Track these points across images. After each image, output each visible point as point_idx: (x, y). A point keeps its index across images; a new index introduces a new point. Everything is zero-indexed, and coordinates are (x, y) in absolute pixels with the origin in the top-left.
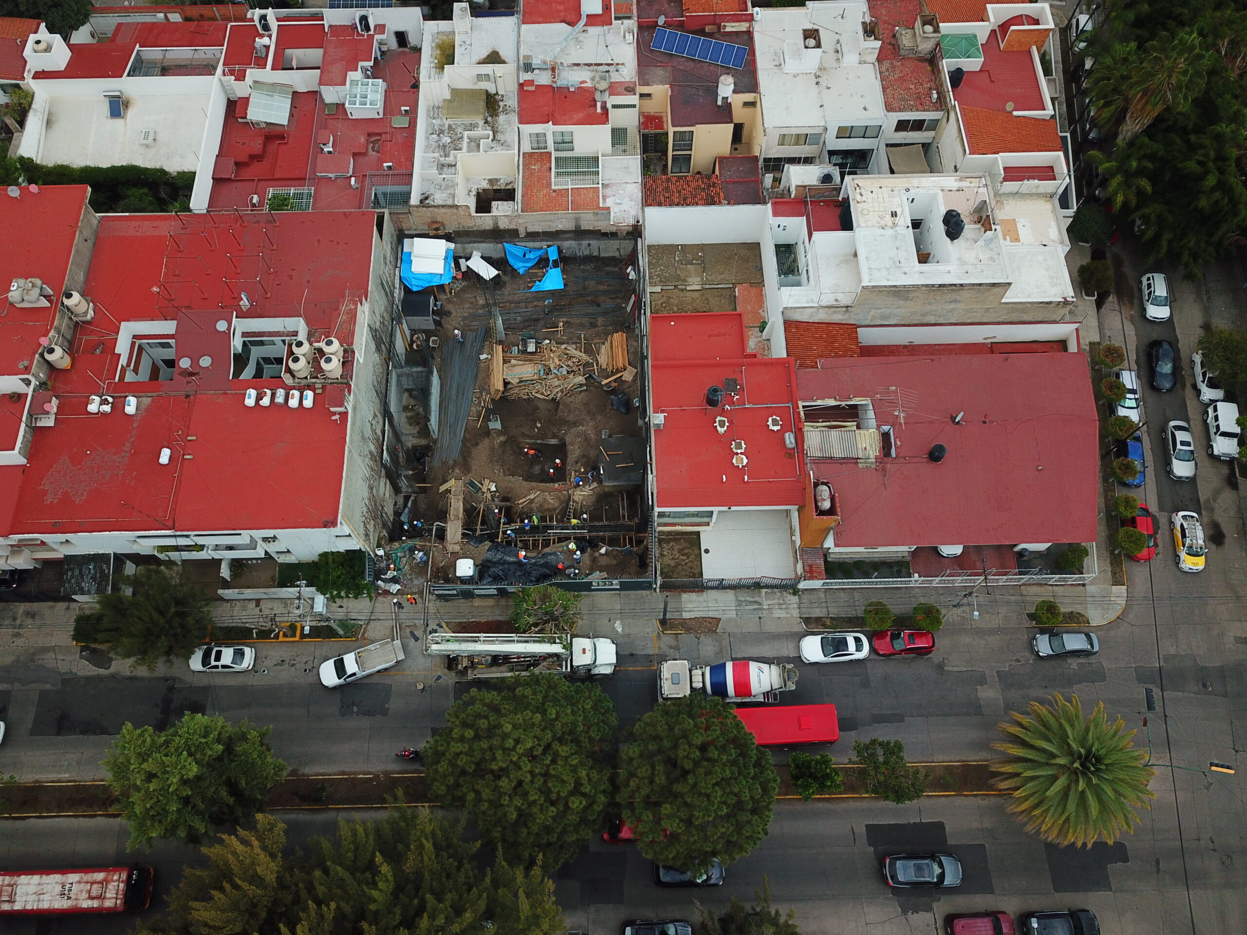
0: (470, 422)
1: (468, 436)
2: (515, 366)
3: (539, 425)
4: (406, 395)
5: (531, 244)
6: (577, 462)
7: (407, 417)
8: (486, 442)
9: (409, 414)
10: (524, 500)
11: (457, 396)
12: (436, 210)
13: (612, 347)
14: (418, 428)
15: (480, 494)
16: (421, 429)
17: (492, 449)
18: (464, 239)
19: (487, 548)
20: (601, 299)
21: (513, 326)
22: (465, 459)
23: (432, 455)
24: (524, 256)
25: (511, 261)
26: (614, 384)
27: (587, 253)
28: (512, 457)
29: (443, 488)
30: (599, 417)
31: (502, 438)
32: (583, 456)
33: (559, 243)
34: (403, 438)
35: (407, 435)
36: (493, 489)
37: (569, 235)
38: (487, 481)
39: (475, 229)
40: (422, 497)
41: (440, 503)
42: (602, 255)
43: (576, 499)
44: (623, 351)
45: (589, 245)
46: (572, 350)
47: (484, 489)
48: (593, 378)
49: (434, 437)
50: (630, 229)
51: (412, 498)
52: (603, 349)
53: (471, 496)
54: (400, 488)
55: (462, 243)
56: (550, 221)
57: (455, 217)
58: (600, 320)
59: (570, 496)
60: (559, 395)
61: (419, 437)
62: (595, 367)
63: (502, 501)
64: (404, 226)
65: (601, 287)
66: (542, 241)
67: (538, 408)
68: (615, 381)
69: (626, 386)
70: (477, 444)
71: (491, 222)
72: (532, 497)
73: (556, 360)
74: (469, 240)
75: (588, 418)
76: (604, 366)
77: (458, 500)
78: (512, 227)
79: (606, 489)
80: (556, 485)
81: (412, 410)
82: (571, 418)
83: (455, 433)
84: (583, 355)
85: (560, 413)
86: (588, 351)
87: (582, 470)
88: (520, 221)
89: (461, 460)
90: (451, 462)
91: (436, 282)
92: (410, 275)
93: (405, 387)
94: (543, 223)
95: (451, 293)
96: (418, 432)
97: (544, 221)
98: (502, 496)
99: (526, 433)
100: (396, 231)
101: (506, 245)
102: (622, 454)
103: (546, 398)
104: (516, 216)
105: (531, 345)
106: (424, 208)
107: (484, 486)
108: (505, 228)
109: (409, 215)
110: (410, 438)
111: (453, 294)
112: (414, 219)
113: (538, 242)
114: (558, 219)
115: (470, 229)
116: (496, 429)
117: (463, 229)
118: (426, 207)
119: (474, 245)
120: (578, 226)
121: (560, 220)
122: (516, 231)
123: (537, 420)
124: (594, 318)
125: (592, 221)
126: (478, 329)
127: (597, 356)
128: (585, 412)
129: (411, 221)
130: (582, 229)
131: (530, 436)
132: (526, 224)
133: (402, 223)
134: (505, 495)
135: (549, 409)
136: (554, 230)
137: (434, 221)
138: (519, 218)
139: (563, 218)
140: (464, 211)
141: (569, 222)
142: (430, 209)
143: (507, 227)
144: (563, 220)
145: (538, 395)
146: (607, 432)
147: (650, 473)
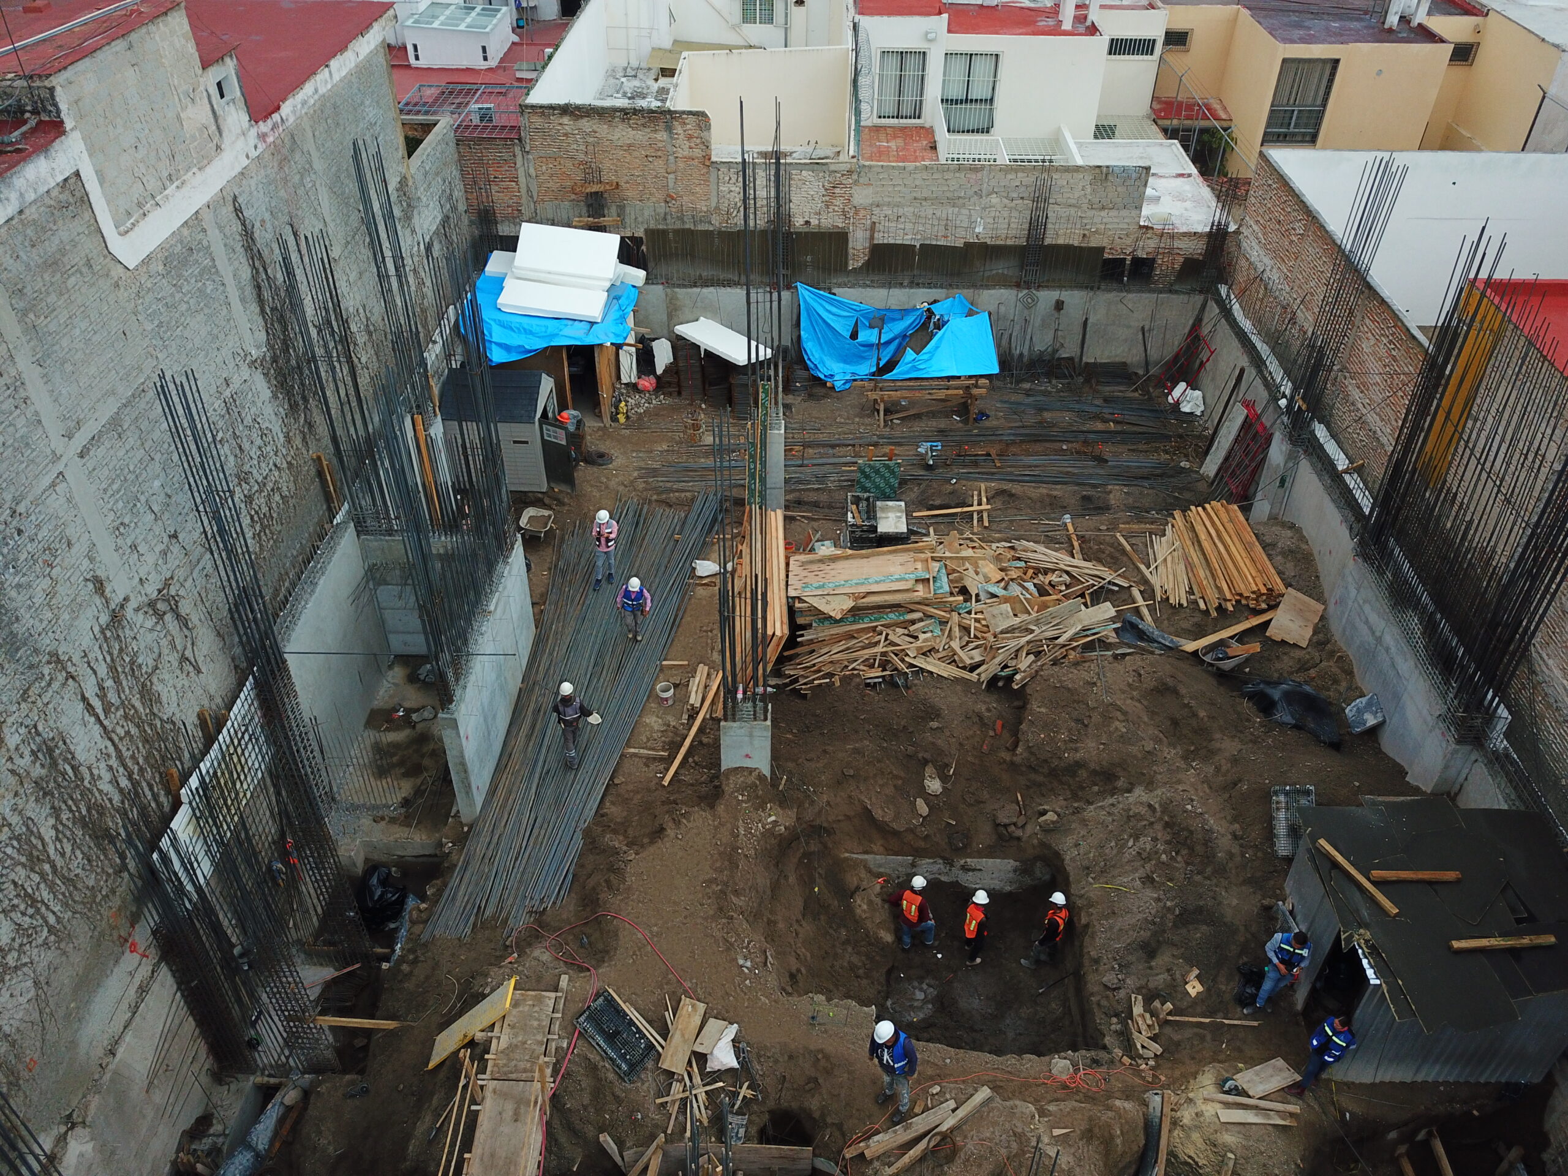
0: (633, 768)
1: (614, 811)
3: (934, 785)
4: (398, 674)
5: (878, 297)
6: (1149, 950)
8: (700, 820)
9: (393, 737)
10: (899, 1135)
12: (602, 129)
13: (1196, 540)
14: (406, 788)
15: (647, 1083)
16: (418, 792)
17: (730, 856)
18: (675, 269)
20: (1107, 450)
21: (813, 497)
22: (589, 901)
23: (440, 893)
24: (854, 336)
25: (813, 351)
26: (1239, 650)
27: (1042, 342)
28: (807, 928)
29: (447, 1043)
30: (1228, 746)
31: (776, 818)
32: (1187, 917)
33: (969, 292)
34: (333, 823)
35: (354, 808)
36: (724, 1057)
37: (1001, 267)
38: (691, 1012)
39: (715, 225)
41: (421, 1128)
42: (1088, 359)
43: (1192, 1148)
44: (1248, 548)
45: (1059, 306)
46: (1043, 554)
47: (675, 1058)
48: (1142, 635)
49: (466, 816)
50: (1197, 248)
52: (1162, 548)
53: (599, 1090)
55: (668, 282)
56: (953, 201)
57: (659, 164)
58: (1117, 494)
59: (1151, 1131)
60: (1025, 662)
61: (406, 821)
62: (1140, 602)
63: (764, 1137)
64: (500, 199)
65: (1098, 426)
66: (914, 284)
67: (933, 713)
68: (1241, 637)
69: (1286, 663)
70: (659, 832)
72: (945, 1117)
74: (694, 272)
75: (1170, 753)
76: (1179, 596)
78: (830, 221)
79: (1352, 1107)
80: (1061, 1065)
81: (407, 722)
82: (1090, 750)
84: (1078, 562)
85: (1032, 735)
87: (1194, 988)
88: (861, 196)
90: (521, 921)
91: (572, 338)
92: (492, 316)
93: (398, 643)
94: (928, 210)
95: (614, 419)
96: (406, 803)
97: (936, 201)
98: (771, 1104)
99: (878, 814)
100: (471, 222)
101: (805, 292)
102: (1458, 882)
103: (966, 675)
104: (850, 172)
105: (891, 515)
106: (566, 120)
107: (676, 1038)
108: (807, 223)
109: (517, 150)
110: (366, 822)
111: (622, 418)
112: (532, 171)
113: (901, 285)
114: (979, 194)
115: (700, 228)
116: (751, 771)
117: (678, 225)
118: (572, 114)
119: (705, 290)
120: (1037, 226)
121: (984, 201)
122: (840, 238)
123: (925, 762)
124: (1094, 486)
125: (1085, 206)
126: (693, 500)
127: (1142, 567)
128: (1152, 731)
129: (522, 180)
130: (1047, 241)
131: (895, 833)
132: (876, 211)
133: (495, 188)
134: (788, 1101)
135: (980, 717)
136: (959, 244)
137: (592, 173)
138: (856, 182)
139: (993, 192)
140: (690, 137)
141: (1011, 209)
142: (586, 124)
143: (814, 222)
144: (994, 199)
145: (931, 665)
146: (1308, 793)
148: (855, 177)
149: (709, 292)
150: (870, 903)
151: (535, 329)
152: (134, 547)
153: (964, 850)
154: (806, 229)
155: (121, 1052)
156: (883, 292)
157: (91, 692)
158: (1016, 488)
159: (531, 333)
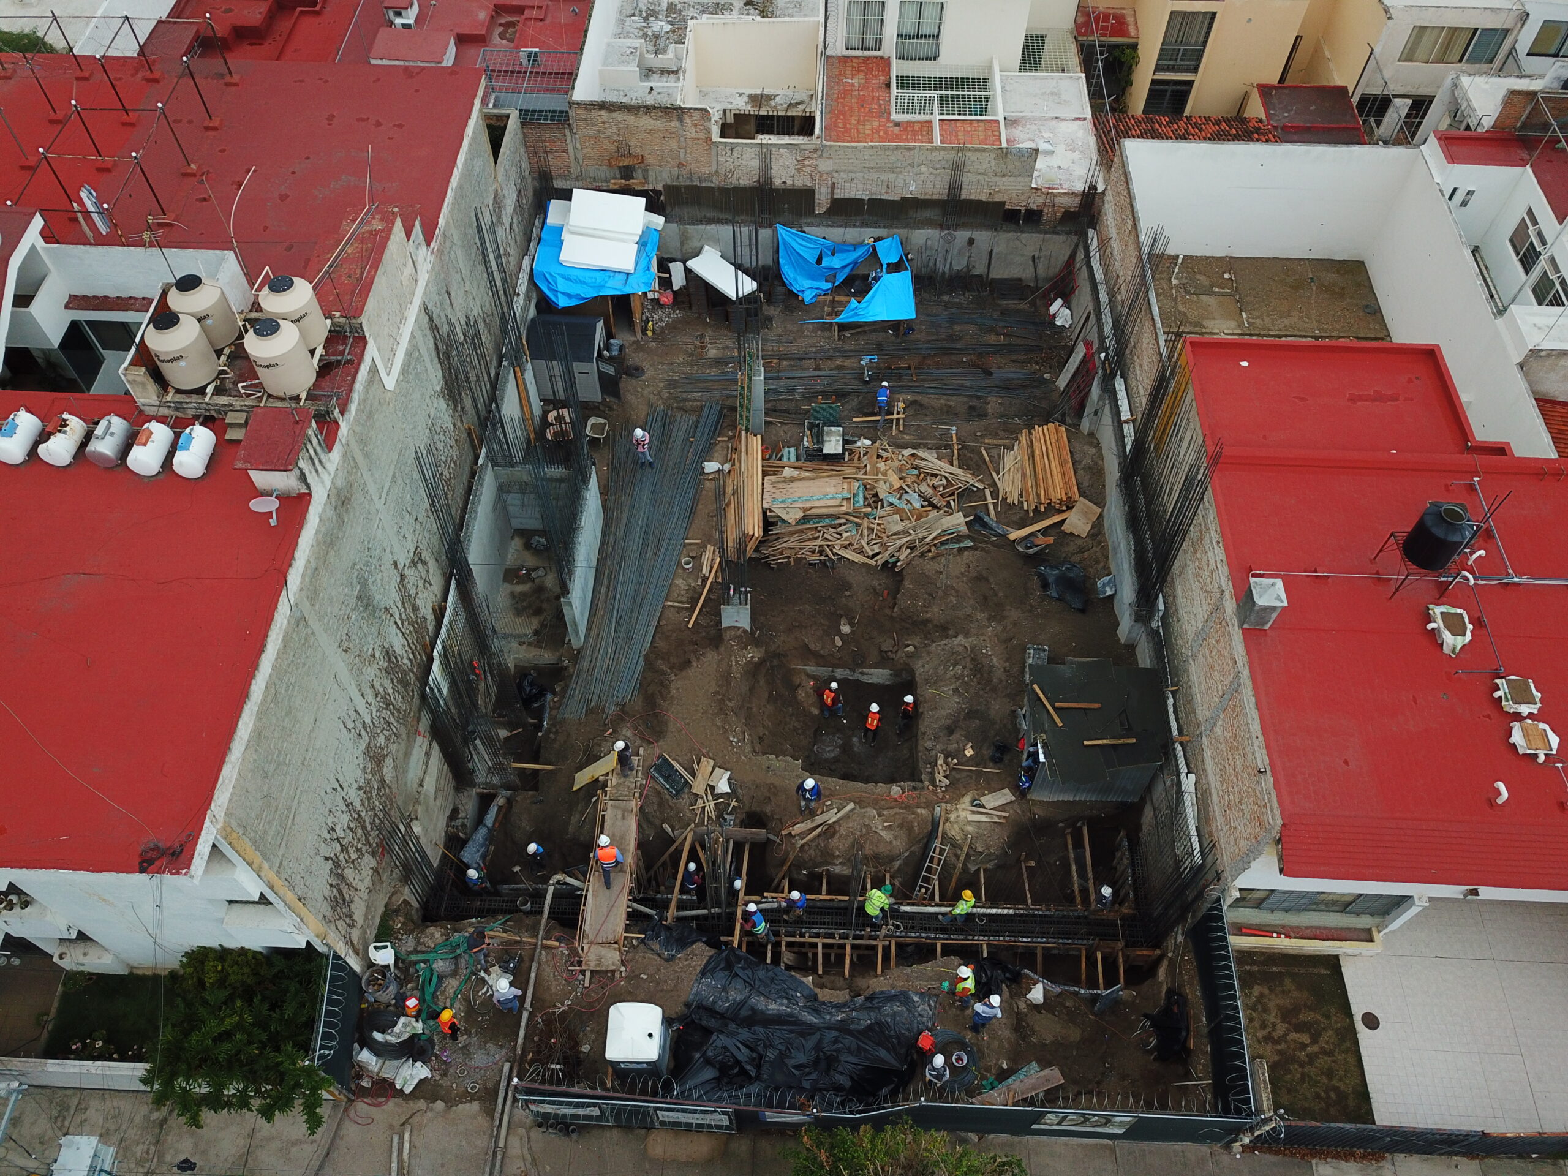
0: (671, 614)
1: (661, 644)
2: (793, 480)
3: (846, 629)
4: (517, 543)
5: (837, 233)
6: (950, 730)
7: (513, 595)
8: (711, 658)
9: (519, 588)
10: (809, 824)
11: (643, 550)
12: (631, 119)
13: (1032, 455)
14: (535, 623)
15: (685, 799)
16: (543, 625)
17: (726, 678)
18: (686, 212)
19: (699, 963)
20: (994, 362)
21: (784, 406)
22: (650, 701)
23: (564, 690)
24: (819, 261)
25: (789, 272)
26: (1041, 540)
27: (959, 265)
28: (770, 708)
29: (582, 778)
30: (1013, 614)
31: (753, 654)
32: (971, 715)
33: (903, 232)
34: (496, 644)
35: (506, 636)
36: (723, 787)
37: (928, 214)
38: (706, 765)
39: (716, 182)
40: (524, 798)
41: (574, 819)
42: (995, 274)
43: (954, 832)
44: (1062, 463)
45: (971, 242)
46: (930, 460)
47: (698, 787)
48: (985, 525)
49: (575, 644)
50: (1074, 203)
51: (500, 801)
52: (1009, 459)
53: (662, 803)
54: (472, 772)
55: (681, 221)
56: (893, 170)
57: (673, 144)
58: (994, 403)
59: (935, 824)
60: (904, 554)
61: (538, 644)
62: (989, 500)
63: (743, 824)
64: (555, 164)
65: (992, 338)
66: (863, 225)
67: (847, 586)
68: (1045, 531)
69: (1072, 547)
70: (687, 663)
71: (755, 163)
72: (832, 817)
73: (894, 479)
74: (699, 214)
75: (981, 616)
76: (1014, 498)
77: (626, 812)
78: (801, 181)
79: (1039, 812)
80: (895, 790)
81: (528, 578)
82: (935, 613)
83: (629, 637)
84: (955, 470)
85: (904, 601)
86: (970, 461)
87: (969, 752)
88: (824, 165)
89: (638, 704)
90: (612, 710)
91: (614, 288)
92: (554, 269)
93: (516, 523)
94: (874, 175)
95: (644, 331)
96: (536, 633)
97: (879, 169)
98: (747, 809)
99: (812, 646)
100: (533, 179)
101: (782, 230)
102: (1099, 709)
103: (869, 561)
104: (816, 150)
105: (833, 439)
106: (603, 113)
107: (699, 777)
108: (784, 182)
109: (567, 132)
110: (514, 645)
111: (650, 333)
112: (578, 146)
113: (854, 226)
114: (912, 165)
115: (704, 185)
116: (739, 628)
117: (688, 183)
118: (607, 109)
119: (708, 227)
120: (954, 189)
121: (916, 169)
122: (808, 194)
123: (841, 616)
124: (979, 398)
125: (990, 174)
126: (702, 407)
127: (994, 474)
128: (972, 602)
129: (571, 151)
130: (963, 197)
131: (822, 656)
132: (836, 175)
133: (550, 156)
134: (755, 807)
135: (875, 590)
136: (898, 198)
137: (623, 151)
138: (820, 157)
139: (922, 164)
140: (696, 125)
141: (935, 175)
142: (618, 116)
143: (789, 182)
144: (923, 169)
145: (849, 555)
146: (1044, 650)
147: (1184, 769)
148: (819, 153)
149: (711, 228)
150: (807, 693)
151: (588, 280)
152: (404, 536)
153: (862, 665)
154: (783, 186)
155: (425, 785)
156: (841, 230)
157: (397, 616)
159: (584, 283)
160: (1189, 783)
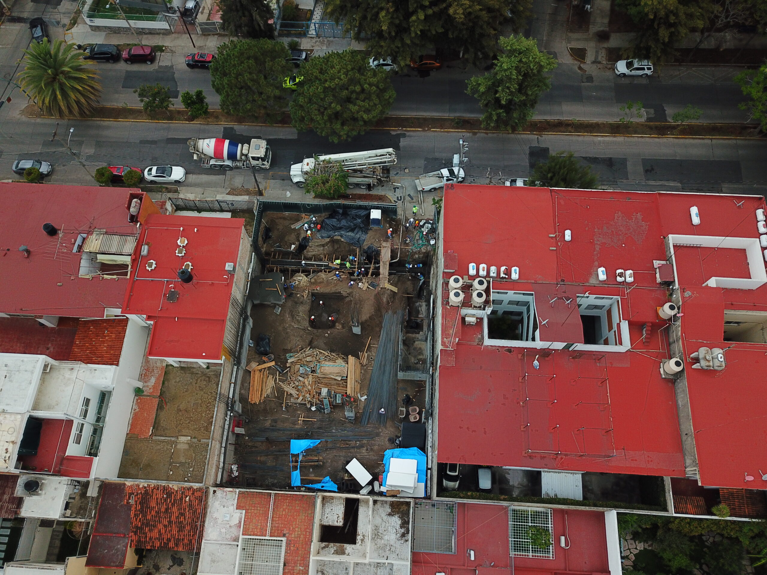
0: (376, 343)
1: (378, 331)
2: (338, 375)
3: (326, 335)
7: (423, 355)
8: (363, 319)
9: (421, 357)
11: (385, 365)
13: (262, 391)
16: (413, 344)
19: (365, 243)
20: (264, 446)
22: (379, 309)
23: (403, 320)
26: (265, 360)
30: (280, 327)
36: (360, 284)
38: (364, 289)
44: (253, 386)
48: (281, 369)
52: (269, 391)
61: (413, 338)
67: (326, 345)
68: (264, 362)
70: (370, 318)
73: (307, 383)
76: (271, 377)
77: (383, 274)
80: (319, 291)
81: (419, 360)
83: (387, 334)
84: (286, 389)
86: (280, 392)
87: (298, 296)
89: (383, 311)
90: (389, 310)
92: (419, 457)
96: (414, 342)
102: (266, 288)
103: (318, 350)
105: (324, 394)
107: (366, 286)
110: (420, 338)
124: (273, 426)
126: (367, 424)
127: (275, 386)
135: (317, 342)
145: (323, 352)
147: (250, 274)
158: (291, 425)
160: (250, 271)
